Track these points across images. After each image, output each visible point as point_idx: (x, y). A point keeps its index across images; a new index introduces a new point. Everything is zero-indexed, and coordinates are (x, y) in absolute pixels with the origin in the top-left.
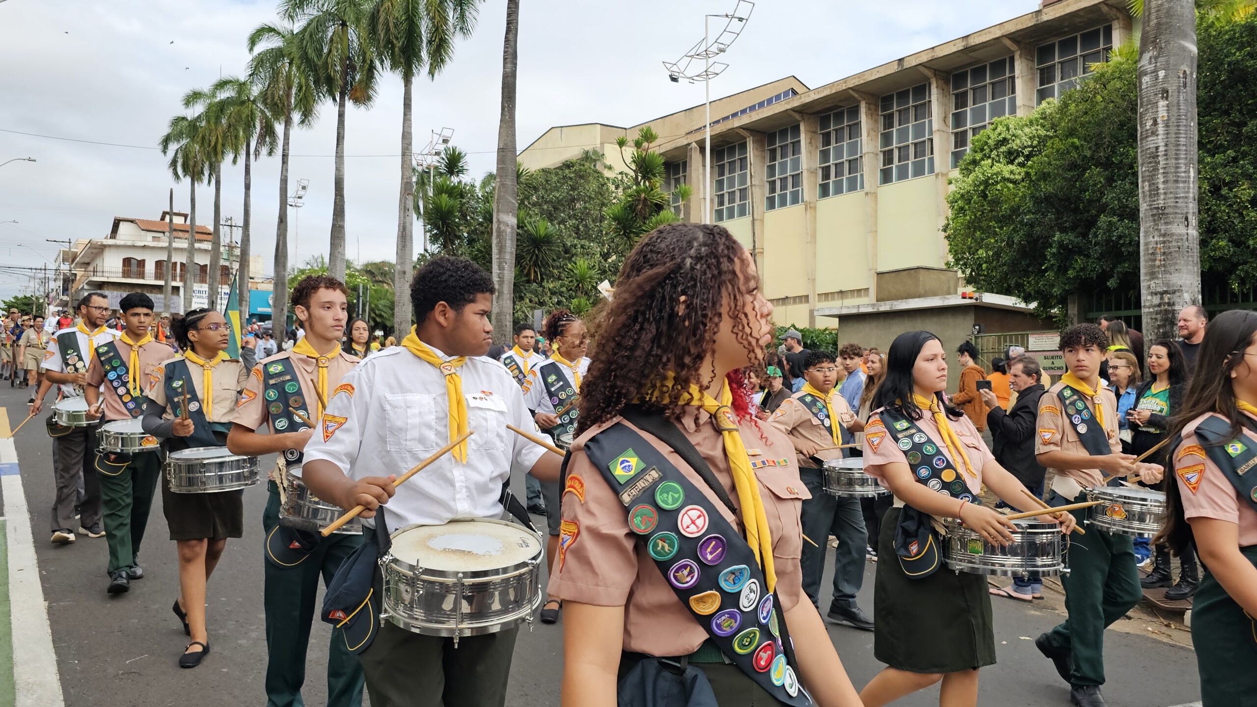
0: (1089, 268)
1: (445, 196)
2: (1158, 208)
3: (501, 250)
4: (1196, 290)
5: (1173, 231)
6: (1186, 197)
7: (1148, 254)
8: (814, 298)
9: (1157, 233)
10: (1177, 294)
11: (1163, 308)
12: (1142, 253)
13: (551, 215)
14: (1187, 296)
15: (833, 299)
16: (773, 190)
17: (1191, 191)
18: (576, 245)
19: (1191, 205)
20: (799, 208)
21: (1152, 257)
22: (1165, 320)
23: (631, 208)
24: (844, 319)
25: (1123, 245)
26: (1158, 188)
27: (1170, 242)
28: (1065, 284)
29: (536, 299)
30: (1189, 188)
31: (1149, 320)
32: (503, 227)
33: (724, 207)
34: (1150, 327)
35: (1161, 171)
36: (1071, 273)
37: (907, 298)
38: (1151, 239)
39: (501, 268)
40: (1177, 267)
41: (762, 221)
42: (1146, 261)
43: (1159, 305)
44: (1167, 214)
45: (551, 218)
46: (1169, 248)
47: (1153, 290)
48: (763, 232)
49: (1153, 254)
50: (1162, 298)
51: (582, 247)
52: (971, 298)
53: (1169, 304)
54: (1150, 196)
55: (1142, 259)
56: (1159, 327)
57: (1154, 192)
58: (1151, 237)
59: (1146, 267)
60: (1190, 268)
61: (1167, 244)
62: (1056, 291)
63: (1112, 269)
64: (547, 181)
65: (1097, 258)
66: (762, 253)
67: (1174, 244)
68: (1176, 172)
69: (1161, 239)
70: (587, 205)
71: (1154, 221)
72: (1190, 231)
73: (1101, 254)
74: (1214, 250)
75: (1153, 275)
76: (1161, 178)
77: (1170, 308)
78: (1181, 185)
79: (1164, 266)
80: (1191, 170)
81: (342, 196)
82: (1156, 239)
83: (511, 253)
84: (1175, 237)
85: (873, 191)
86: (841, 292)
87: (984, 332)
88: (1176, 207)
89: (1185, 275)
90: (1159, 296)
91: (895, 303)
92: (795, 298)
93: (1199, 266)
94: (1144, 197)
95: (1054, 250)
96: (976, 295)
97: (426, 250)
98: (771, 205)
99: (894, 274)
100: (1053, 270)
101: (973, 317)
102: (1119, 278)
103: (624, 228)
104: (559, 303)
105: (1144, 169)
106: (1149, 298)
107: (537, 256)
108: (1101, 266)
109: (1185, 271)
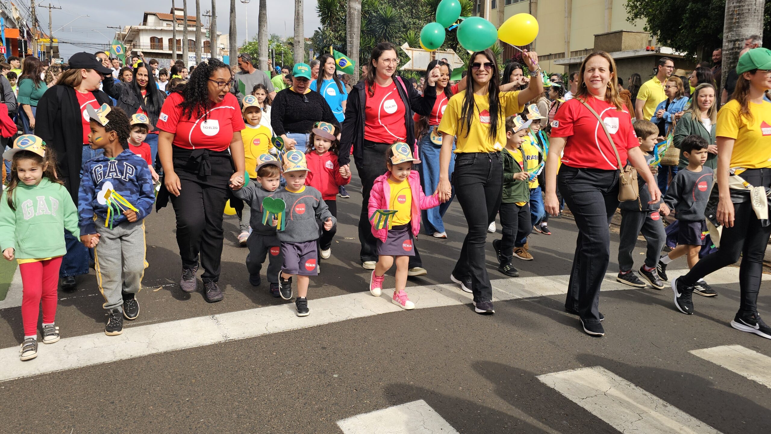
3: (352, 26)
7: (729, 15)
8: (568, 55)
9: (735, 1)
11: (734, 51)
12: (725, 15)
21: (731, 17)
22: (734, 59)
24: (571, 67)
27: (743, 6)
32: (352, 11)
34: (725, 64)
37: (613, 52)
38: (732, 5)
39: (352, 37)
40: (746, 23)
41: (536, 3)
42: (727, 20)
43: (732, 49)
46: (742, 10)
47: (730, 39)
48: (537, 11)
49: (732, 14)
50: (734, 44)
51: (414, 24)
52: (652, 51)
55: (725, 18)
56: (731, 63)
58: (732, 3)
59: (727, 24)
60: (755, 23)
61: (741, 8)
69: (738, 4)
75: (730, 29)
82: (735, 4)
83: (358, 27)
84: (747, 3)
89: (751, 29)
90: (733, 43)
92: (555, 55)
93: (763, 22)
96: (658, 49)
97: (319, 28)
100: (686, 28)
106: (727, 44)
107: (386, 30)
109: (751, 26)
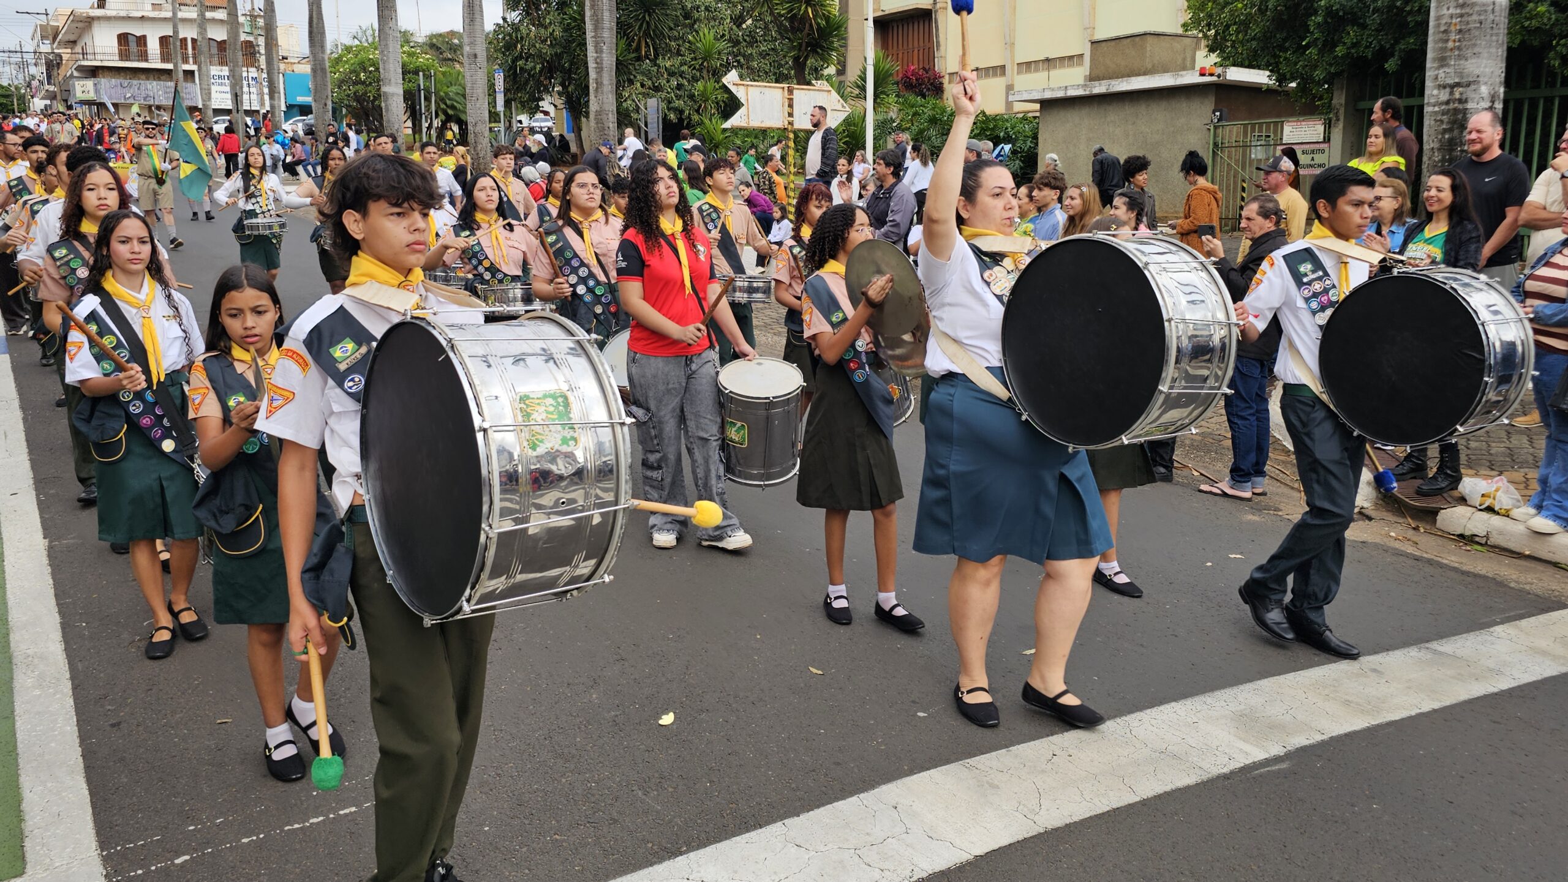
0: (1364, 43)
3: (597, 27)
4: (1498, 80)
7: (1439, 32)
8: (1013, 70)
9: (1452, 4)
10: (1473, 87)
11: (1451, 106)
12: (1431, 31)
14: (1484, 90)
15: (1037, 70)
21: (1444, 36)
22: (1453, 122)
24: (1047, 104)
25: (1410, 13)
27: (1469, 15)
28: (1331, 65)
29: (650, 83)
31: (1433, 122)
34: (1432, 132)
36: (1340, 50)
37: (1129, 76)
38: (1445, 11)
39: (599, 50)
40: (1476, 50)
42: (1436, 42)
43: (1447, 103)
46: (1468, 23)
47: (1440, 81)
49: (1445, 32)
50: (1452, 93)
52: (1211, 75)
53: (1460, 101)
55: (1430, 39)
56: (1445, 131)
59: (1434, 49)
60: (1493, 50)
61: (1465, 19)
62: (1319, 74)
63: (1393, 46)
65: (1376, 30)
66: (945, 9)
67: (1475, 17)
69: (1458, 11)
72: (1498, 1)
73: (1380, 24)
74: (1528, 19)
75: (1442, 61)
77: (1461, 107)
79: (1459, 48)
82: (1452, 11)
83: (611, 29)
84: (1477, 8)
86: (1048, 60)
87: (1226, 121)
89: (1485, 61)
90: (1448, 90)
91: (1113, 82)
92: (987, 69)
93: (1505, 47)
95: (1320, 19)
96: (1219, 70)
99: (1113, 43)
100: (1316, 46)
101: (1212, 99)
102: (1400, 58)
104: (679, 87)
106: (1435, 92)
107: (648, 23)
108: (1379, 42)
109: (1486, 55)
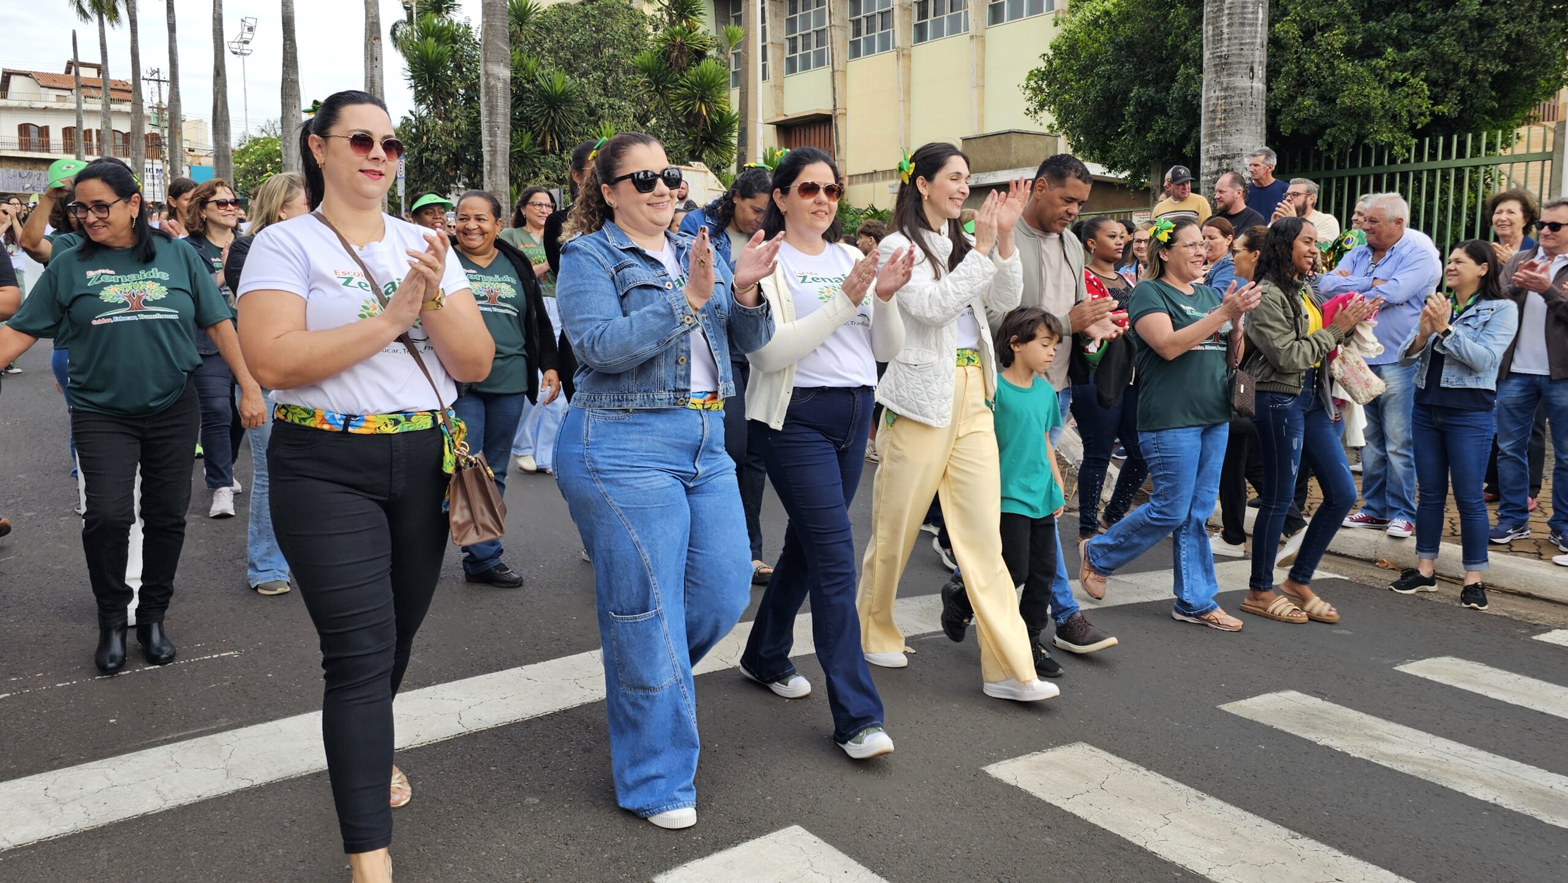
0: (1170, 130)
1: (431, 41)
2: (1220, 57)
3: (492, 112)
5: (1237, 84)
6: (1252, 43)
7: (1208, 112)
9: (1218, 87)
10: (1237, 159)
12: (1203, 111)
13: (571, 66)
16: (857, 32)
17: (1259, 35)
18: (603, 105)
19: (1257, 53)
20: (890, 56)
21: (1213, 116)
23: (665, 55)
26: (1222, 33)
27: (1232, 97)
28: (1143, 149)
29: (555, 176)
30: (1256, 32)
32: (493, 82)
33: (798, 54)
35: (1226, 12)
37: (996, 170)
38: (1212, 94)
39: (492, 134)
41: (844, 72)
42: (1206, 121)
44: (1231, 63)
45: (570, 69)
48: (845, 87)
49: (1213, 111)
50: (1220, 164)
51: (611, 107)
54: (1214, 40)
57: (1218, 36)
58: (1212, 91)
59: (1206, 127)
60: (1253, 128)
61: (1229, 100)
62: (1133, 158)
64: (564, 21)
65: (1179, 119)
66: (845, 114)
67: (1236, 99)
68: (1243, 13)
69: (1223, 94)
70: (616, 52)
71: (1216, 72)
72: (1255, 84)
73: (1180, 113)
75: (1212, 137)
76: (1225, 21)
78: (1248, 29)
79: (1225, 126)
80: (1260, 10)
81: (293, 41)
82: (1218, 93)
84: (1238, 92)
85: (979, 34)
88: (1241, 55)
89: (1246, 137)
90: (1217, 161)
91: (981, 176)
93: (1264, 125)
94: (1208, 42)
95: (1132, 109)
97: (411, 112)
98: (855, 52)
99: (981, 140)
100: (1130, 132)
103: (657, 82)
105: (1208, 9)
106: (1208, 163)
107: (553, 119)
108: (1181, 128)
109: (1247, 131)
